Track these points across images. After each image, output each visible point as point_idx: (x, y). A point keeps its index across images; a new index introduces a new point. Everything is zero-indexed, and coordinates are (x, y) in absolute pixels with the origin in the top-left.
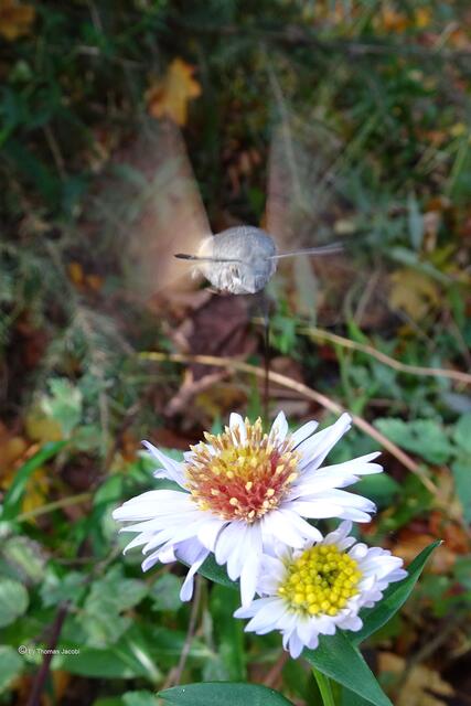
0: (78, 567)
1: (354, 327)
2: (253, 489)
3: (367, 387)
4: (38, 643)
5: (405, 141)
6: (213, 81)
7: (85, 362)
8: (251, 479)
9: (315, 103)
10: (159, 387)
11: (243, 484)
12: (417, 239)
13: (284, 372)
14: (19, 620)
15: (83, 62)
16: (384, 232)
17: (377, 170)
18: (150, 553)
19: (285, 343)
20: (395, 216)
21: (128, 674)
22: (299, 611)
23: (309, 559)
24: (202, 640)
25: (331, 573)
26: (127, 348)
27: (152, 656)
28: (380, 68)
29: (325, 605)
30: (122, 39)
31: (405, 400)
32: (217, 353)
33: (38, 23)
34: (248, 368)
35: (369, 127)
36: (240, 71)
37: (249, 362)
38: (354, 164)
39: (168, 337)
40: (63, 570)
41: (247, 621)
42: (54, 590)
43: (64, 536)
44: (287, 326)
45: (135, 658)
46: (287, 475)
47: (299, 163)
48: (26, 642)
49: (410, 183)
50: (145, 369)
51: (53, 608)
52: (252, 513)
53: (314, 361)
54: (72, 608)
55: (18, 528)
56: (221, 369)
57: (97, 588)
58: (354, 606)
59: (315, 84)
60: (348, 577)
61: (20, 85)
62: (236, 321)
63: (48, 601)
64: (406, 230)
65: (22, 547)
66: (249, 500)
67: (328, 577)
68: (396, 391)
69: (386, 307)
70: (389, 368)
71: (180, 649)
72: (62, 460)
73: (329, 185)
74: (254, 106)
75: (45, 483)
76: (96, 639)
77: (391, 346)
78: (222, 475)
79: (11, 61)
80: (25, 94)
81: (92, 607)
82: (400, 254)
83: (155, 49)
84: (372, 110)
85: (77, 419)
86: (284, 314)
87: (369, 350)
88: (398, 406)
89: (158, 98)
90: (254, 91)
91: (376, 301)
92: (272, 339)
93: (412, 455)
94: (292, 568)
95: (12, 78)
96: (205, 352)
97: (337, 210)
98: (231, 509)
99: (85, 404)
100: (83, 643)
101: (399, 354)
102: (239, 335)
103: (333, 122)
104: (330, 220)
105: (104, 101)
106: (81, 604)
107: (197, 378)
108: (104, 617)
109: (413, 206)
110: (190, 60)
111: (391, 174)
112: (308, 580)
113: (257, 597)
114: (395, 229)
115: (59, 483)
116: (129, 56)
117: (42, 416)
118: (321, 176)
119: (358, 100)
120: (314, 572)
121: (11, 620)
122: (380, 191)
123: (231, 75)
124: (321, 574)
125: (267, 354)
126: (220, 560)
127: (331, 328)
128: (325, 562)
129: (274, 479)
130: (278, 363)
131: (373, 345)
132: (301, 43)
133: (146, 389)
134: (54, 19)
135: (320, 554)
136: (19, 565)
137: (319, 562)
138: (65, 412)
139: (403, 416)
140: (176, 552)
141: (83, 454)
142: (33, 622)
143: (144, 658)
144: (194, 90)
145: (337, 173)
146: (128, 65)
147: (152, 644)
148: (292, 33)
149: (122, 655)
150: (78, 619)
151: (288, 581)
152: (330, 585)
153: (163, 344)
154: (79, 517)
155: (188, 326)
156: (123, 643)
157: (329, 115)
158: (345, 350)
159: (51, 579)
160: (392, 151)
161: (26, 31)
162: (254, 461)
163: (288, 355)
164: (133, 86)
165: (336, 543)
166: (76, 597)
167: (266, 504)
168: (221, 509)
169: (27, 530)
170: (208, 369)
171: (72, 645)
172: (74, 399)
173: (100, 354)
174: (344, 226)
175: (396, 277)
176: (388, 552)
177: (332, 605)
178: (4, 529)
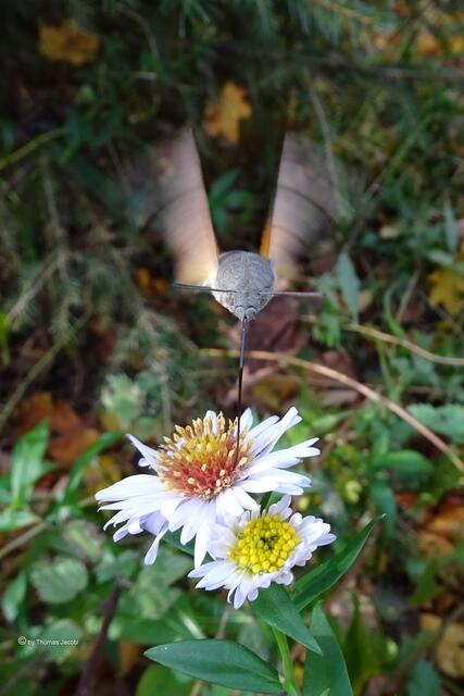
0: (134, 546)
1: (395, 326)
2: (210, 471)
3: (406, 375)
4: (98, 615)
5: (442, 154)
6: (265, 102)
9: (362, 120)
10: (220, 380)
11: (200, 466)
12: (452, 242)
13: (332, 366)
14: (79, 596)
15: (142, 86)
16: (423, 236)
17: (418, 180)
19: (332, 336)
20: (434, 222)
22: (245, 571)
23: (255, 527)
25: (272, 538)
26: (190, 346)
27: (199, 624)
29: (265, 565)
30: (176, 65)
31: (444, 388)
32: (270, 349)
33: (101, 51)
34: (298, 362)
35: (410, 141)
36: (293, 92)
37: (299, 356)
38: (397, 175)
39: (225, 335)
40: (119, 549)
41: (199, 579)
42: (109, 567)
44: (333, 324)
45: (186, 629)
46: (241, 458)
48: (86, 615)
49: (447, 192)
50: (207, 365)
51: (109, 583)
52: (208, 491)
53: (362, 354)
54: (124, 582)
55: (78, 512)
56: (274, 363)
58: (289, 564)
60: (286, 542)
61: (85, 107)
62: (287, 319)
63: (102, 577)
64: (443, 234)
65: (80, 529)
66: (207, 480)
67: (268, 542)
68: (434, 379)
69: (427, 305)
70: (426, 360)
73: (375, 194)
74: (305, 124)
76: (148, 610)
77: (428, 339)
79: (78, 84)
80: (91, 114)
81: (145, 581)
82: (438, 256)
83: (209, 73)
84: (408, 129)
85: (136, 413)
87: (406, 343)
88: (436, 392)
89: (213, 118)
91: (416, 301)
92: (317, 334)
94: (239, 535)
95: (78, 100)
96: (259, 347)
97: (381, 217)
98: (192, 487)
100: (139, 614)
101: (436, 348)
102: (290, 332)
103: (379, 137)
104: (375, 226)
106: (134, 578)
107: (252, 372)
108: (155, 590)
109: (448, 213)
110: (242, 83)
111: (430, 185)
112: (252, 544)
114: (433, 234)
116: (187, 81)
117: (103, 407)
118: (368, 185)
119: (400, 117)
120: (257, 538)
121: (71, 596)
122: (419, 200)
123: (286, 98)
124: (264, 540)
128: (269, 529)
130: (330, 356)
131: (412, 340)
132: (341, 68)
133: (207, 383)
134: (115, 46)
135: (264, 523)
136: (77, 546)
137: (263, 529)
138: (124, 406)
140: (142, 526)
142: (94, 598)
143: (192, 626)
144: (245, 110)
145: (382, 184)
146: (184, 89)
148: (334, 59)
149: (172, 624)
150: (132, 593)
151: (237, 546)
152: (271, 548)
153: (221, 341)
156: (173, 612)
157: (373, 132)
158: (389, 344)
159: (108, 558)
160: (431, 163)
161: (92, 58)
163: (335, 349)
164: (190, 108)
165: (278, 514)
166: (128, 573)
167: (219, 483)
168: (184, 488)
170: (262, 364)
171: (128, 617)
172: (134, 393)
173: (163, 352)
174: (388, 232)
175: (434, 277)
176: (321, 520)
177: (271, 565)
178: (64, 512)
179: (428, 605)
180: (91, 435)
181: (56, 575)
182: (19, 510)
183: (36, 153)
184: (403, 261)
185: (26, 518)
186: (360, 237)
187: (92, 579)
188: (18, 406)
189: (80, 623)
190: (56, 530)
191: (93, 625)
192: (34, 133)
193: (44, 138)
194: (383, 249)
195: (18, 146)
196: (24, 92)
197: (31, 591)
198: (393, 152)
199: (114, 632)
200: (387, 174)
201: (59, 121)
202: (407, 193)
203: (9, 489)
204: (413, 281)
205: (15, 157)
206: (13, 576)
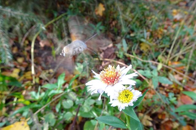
0: (83, 97)
1: (134, 53)
2: (113, 79)
3: (136, 64)
4: (75, 111)
5: (143, 19)
6: (107, 8)
7: (84, 60)
8: (112, 77)
9: (126, 12)
10: (98, 65)
11: (111, 78)
12: (145, 37)
13: (121, 62)
14: (72, 107)
15: (83, 4)
16: (139, 36)
17: (138, 24)
18: (92, 91)
19: (121, 56)
20: (141, 33)
21: (92, 117)
22: (121, 102)
23: (123, 92)
24: (105, 110)
25: (128, 95)
26: (92, 58)
27: (96, 113)
28: (139, 5)
29: (126, 101)
31: (144, 67)
32: (108, 58)
34: (114, 61)
35: (137, 16)
36: (112, 6)
37: (115, 60)
38: (134, 23)
39: (99, 56)
40: (80, 98)
41: (111, 104)
42: (78, 102)
43: (80, 92)
44: (122, 53)
45: (93, 114)
46: (119, 76)
47: (124, 23)
48: (73, 111)
49: (144, 27)
50: (95, 62)
51: (78, 105)
52: (112, 84)
53: (127, 60)
54: (81, 105)
55: (71, 91)
56: (109, 61)
57: (86, 101)
58: (132, 101)
59: (127, 8)
60: (131, 96)
61: (71, 9)
62: (112, 52)
63: (77, 103)
64: (144, 35)
65: (72, 94)
66: (112, 81)
67: (127, 96)
68: (142, 65)
69: (140, 50)
70: (140, 61)
71: (101, 112)
72: (80, 78)
73: (129, 27)
74: (115, 13)
75: (77, 82)
76: (86, 110)
77: (141, 57)
78: (107, 77)
79: (69, 4)
80: (72, 10)
81: (85, 104)
82: (142, 40)
83: (96, 1)
84: (137, 13)
85: (82, 70)
86: (121, 51)
88: (142, 68)
89: (97, 11)
90: (115, 10)
91: (138, 49)
92: (118, 55)
93: (145, 77)
94: (120, 94)
95: (69, 7)
96: (106, 58)
97: (131, 32)
98: (108, 83)
99: (84, 68)
100: (84, 111)
101: (142, 58)
102: (112, 55)
104: (129, 33)
105: (87, 12)
106: (83, 104)
107: (105, 63)
108: (87, 107)
109: (145, 31)
110: (103, 3)
111: (141, 25)
112: (123, 96)
113: (113, 100)
114: (142, 35)
115: (79, 83)
116: (91, 3)
117: (76, 70)
118: (128, 26)
119: (135, 11)
120: (124, 95)
121: (70, 107)
122: (138, 28)
123: (111, 7)
124: (126, 95)
125: (118, 58)
126: (106, 93)
127: (130, 53)
128: (127, 93)
129: (117, 77)
130: (120, 60)
131: (138, 57)
133: (96, 65)
135: (125, 91)
136: (71, 97)
137: (125, 93)
138: (80, 69)
139: (143, 70)
140: (97, 91)
141: (84, 77)
142: (74, 108)
143: (95, 114)
144: (104, 9)
145: (131, 25)
146: (91, 5)
147: (96, 111)
149: (91, 113)
150: (83, 107)
151: (119, 96)
152: (127, 97)
154: (83, 88)
155: (103, 53)
156: (91, 111)
157: (129, 14)
158: (132, 58)
159: (78, 100)
160: (141, 21)
162: (113, 74)
163: (122, 59)
164: (92, 9)
165: (129, 89)
166: (82, 103)
167: (115, 82)
168: (106, 83)
169: (73, 91)
170: (107, 61)
171: (81, 112)
172: (82, 67)
173: (87, 59)
174: (132, 35)
175: (142, 44)
176: (139, 91)
177: (128, 101)
178: (68, 90)
179: (140, 111)
180: (72, 75)
181: (67, 103)
182: (60, 90)
183: (61, 18)
184: (135, 41)
185: (61, 91)
186: (126, 36)
187: (74, 104)
188: (57, 69)
189: (72, 113)
190: (67, 94)
191: (75, 113)
192: (60, 14)
193: (63, 15)
194: (131, 38)
195: (58, 16)
196: (58, 6)
197: (61, 106)
198: (133, 18)
199: (79, 115)
200: (132, 23)
201: (66, 11)
202: (136, 27)
203: (57, 85)
204: (137, 45)
205: (57, 19)
206: (57, 103)
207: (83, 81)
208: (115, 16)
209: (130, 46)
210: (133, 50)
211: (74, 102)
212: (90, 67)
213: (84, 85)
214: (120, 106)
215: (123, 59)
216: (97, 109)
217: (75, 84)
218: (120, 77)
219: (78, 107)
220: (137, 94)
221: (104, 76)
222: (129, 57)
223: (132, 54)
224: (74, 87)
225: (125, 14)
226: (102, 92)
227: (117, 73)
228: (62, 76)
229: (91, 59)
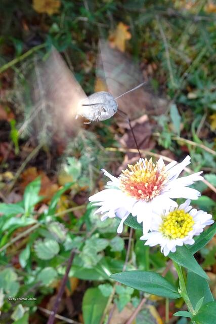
0: (80, 235)
1: (196, 137)
2: (148, 187)
3: (201, 162)
4: (63, 266)
6: (137, 33)
7: (82, 152)
8: (147, 182)
9: (179, 43)
10: (114, 162)
11: (144, 184)
14: (55, 256)
15: (81, 23)
16: (209, 98)
17: (206, 72)
19: (167, 143)
20: (213, 91)
21: (101, 279)
22: (168, 237)
23: (172, 215)
24: (132, 264)
25: (182, 221)
26: (101, 146)
27: (111, 271)
28: (209, 28)
29: (179, 234)
30: (97, 14)
32: (138, 148)
33: (62, 7)
34: (151, 154)
35: (202, 54)
36: (148, 30)
37: (152, 151)
38: (196, 69)
39: (117, 141)
40: (73, 236)
41: (145, 241)
42: (70, 244)
43: (74, 224)
44: (168, 137)
45: (104, 273)
46: (163, 181)
47: (173, 68)
48: (58, 266)
51: (69, 251)
52: (148, 197)
53: (179, 152)
54: (77, 251)
55: (54, 219)
57: (87, 242)
58: (191, 234)
59: (180, 35)
60: (189, 223)
61: (54, 34)
62: (146, 134)
63: (67, 248)
65: (56, 226)
66: (147, 191)
67: (180, 223)
68: (213, 164)
69: (209, 129)
70: (211, 154)
71: (122, 268)
72: (73, 193)
73: (185, 78)
74: (154, 44)
75: (66, 202)
76: (87, 264)
77: (212, 145)
78: (135, 181)
79: (50, 25)
80: (57, 37)
81: (86, 250)
82: (215, 107)
83: (111, 18)
84: (204, 45)
85: (79, 174)
86: (167, 132)
87: (202, 146)
88: (214, 170)
90: (154, 38)
91: (205, 127)
92: (160, 142)
94: (165, 220)
95: (51, 31)
97: (189, 89)
98: (139, 195)
99: (83, 169)
100: (82, 266)
101: (215, 148)
102: (147, 140)
103: (187, 51)
104: (185, 92)
105: (90, 43)
106: (81, 250)
107: (130, 158)
108: (91, 255)
110: (126, 23)
111: (211, 73)
112: (172, 224)
113: (149, 231)
114: (213, 96)
115: (72, 203)
116: (101, 22)
117: (65, 174)
118: (182, 74)
119: (198, 41)
120: (174, 221)
121: (52, 256)
122: (207, 81)
123: (144, 32)
124: (177, 221)
125: (159, 149)
126: (134, 215)
127: (186, 138)
128: (179, 217)
129: (157, 183)
130: (164, 152)
131: (204, 144)
132: (174, 16)
133: (109, 164)
134: (68, 5)
135: (177, 213)
136: (55, 234)
137: (176, 217)
138: (74, 171)
140: (115, 213)
141: (83, 191)
142: (62, 257)
143: (107, 272)
144: (128, 36)
145: (189, 73)
146: (100, 25)
147: (111, 266)
148: (170, 11)
149: (98, 271)
150: (80, 256)
151: (163, 225)
152: (181, 226)
153: (115, 144)
154: (80, 216)
155: (126, 136)
156: (99, 265)
157: (185, 48)
158: (192, 146)
159: (69, 240)
160: (212, 64)
161: (57, 11)
162: (148, 175)
163: (168, 149)
165: (184, 209)
166: (79, 247)
167: (154, 193)
168: (135, 195)
169: (59, 220)
170: (134, 155)
171: (77, 267)
172: (78, 166)
173: (89, 148)
174: (192, 95)
175: (213, 117)
176: (206, 213)
177: (182, 234)
178: (48, 219)
179: (209, 268)
180: (55, 187)
181: (46, 247)
182: (28, 217)
183: (31, 56)
184: (198, 109)
185: (32, 221)
186: (178, 98)
187: (62, 250)
188: (22, 173)
189: (55, 269)
190: (45, 227)
191: (62, 271)
192: (32, 46)
193: (35, 49)
194: (189, 103)
195: (23, 53)
196: (26, 27)
197: (32, 254)
198: (194, 58)
199: (71, 274)
200: (191, 69)
201: (42, 41)
202: (201, 77)
203: (24, 207)
204: (204, 118)
205: (22, 58)
206: (24, 247)
207: (80, 200)
208: (153, 51)
209: (186, 120)
210: (193, 130)
211: (61, 245)
212: (97, 167)
213: (82, 207)
214: (166, 246)
215: (172, 149)
216: (112, 260)
217: (63, 204)
218: (164, 183)
219: (69, 255)
220: (202, 219)
221: (129, 180)
222: (186, 146)
223: (192, 139)
224: (61, 212)
225: (176, 48)
226: (126, 215)
227: (157, 174)
228: (34, 186)
229: (99, 150)
